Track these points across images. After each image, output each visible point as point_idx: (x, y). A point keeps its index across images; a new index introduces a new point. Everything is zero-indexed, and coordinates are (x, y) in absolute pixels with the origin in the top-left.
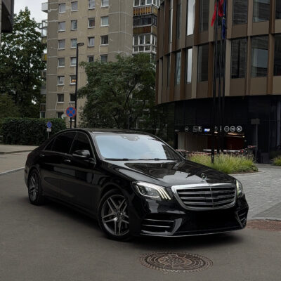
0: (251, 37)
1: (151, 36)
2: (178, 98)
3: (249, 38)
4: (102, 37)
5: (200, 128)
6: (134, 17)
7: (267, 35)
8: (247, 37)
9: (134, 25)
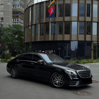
0: (58, 22)
1: (19, 19)
2: (33, 41)
3: (57, 22)
4: (1, 18)
5: (41, 51)
6: (13, 12)
7: (63, 21)
8: (56, 22)
9: (13, 14)
